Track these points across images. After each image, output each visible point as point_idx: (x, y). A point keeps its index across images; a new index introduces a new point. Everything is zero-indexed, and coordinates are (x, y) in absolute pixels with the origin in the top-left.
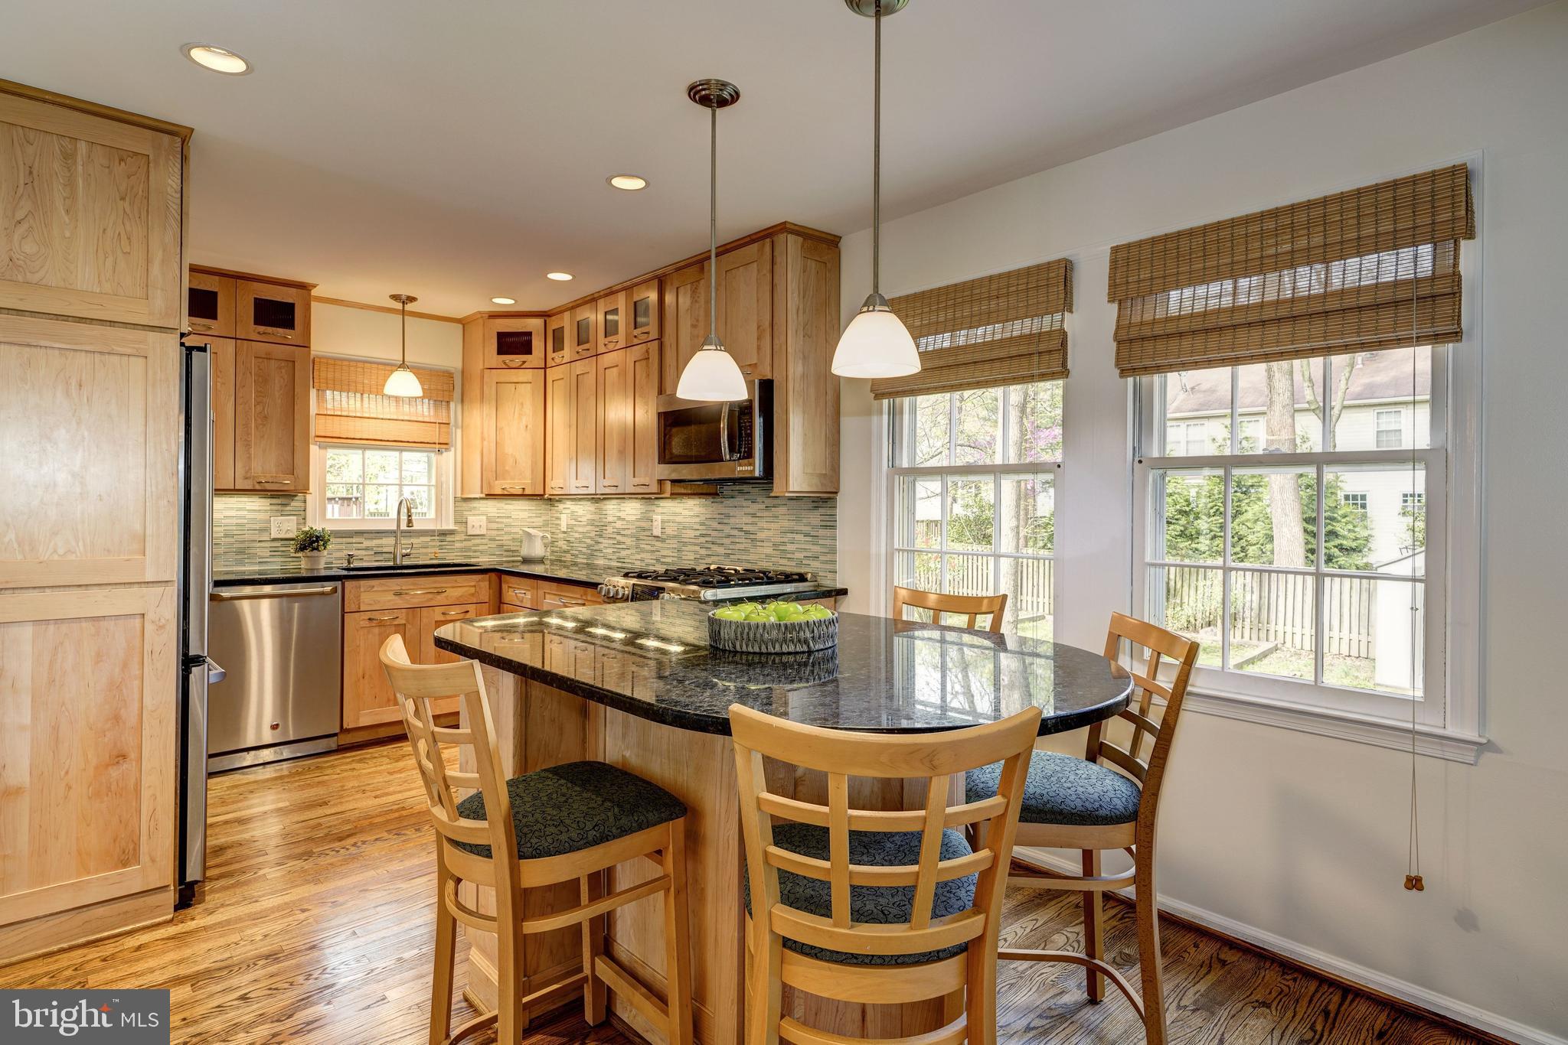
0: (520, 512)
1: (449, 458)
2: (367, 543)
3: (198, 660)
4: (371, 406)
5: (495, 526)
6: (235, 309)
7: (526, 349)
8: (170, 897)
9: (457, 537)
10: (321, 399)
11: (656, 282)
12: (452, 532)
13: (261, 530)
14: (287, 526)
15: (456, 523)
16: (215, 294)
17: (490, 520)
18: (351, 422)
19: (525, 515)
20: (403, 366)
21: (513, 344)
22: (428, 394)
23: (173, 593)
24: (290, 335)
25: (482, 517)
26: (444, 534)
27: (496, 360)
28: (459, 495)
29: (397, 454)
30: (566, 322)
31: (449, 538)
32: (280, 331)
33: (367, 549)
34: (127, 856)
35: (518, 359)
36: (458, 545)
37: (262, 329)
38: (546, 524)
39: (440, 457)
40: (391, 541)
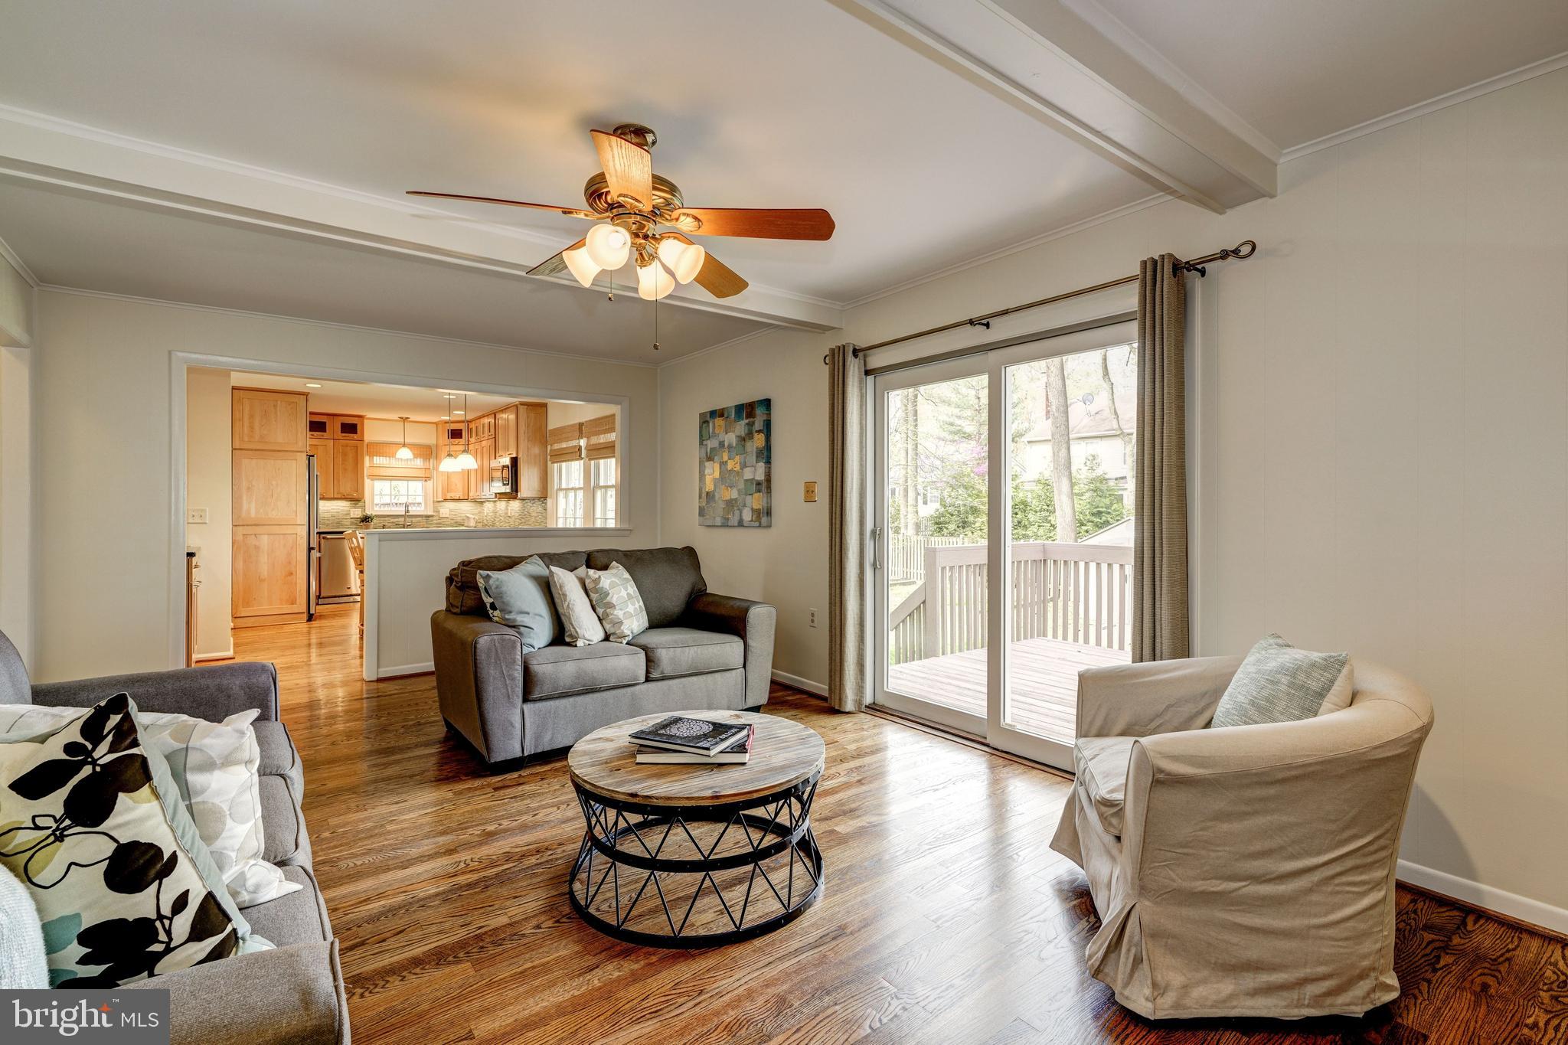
0: (466, 508)
1: (430, 483)
2: (392, 520)
3: (313, 549)
4: (393, 462)
5: (453, 513)
6: (334, 427)
7: (460, 437)
8: (305, 616)
9: (435, 518)
10: (371, 460)
11: (493, 415)
12: (432, 516)
13: (347, 514)
14: (357, 513)
15: (434, 512)
16: (325, 423)
17: (451, 511)
18: (382, 470)
19: (469, 508)
20: (404, 445)
21: (456, 434)
22: (416, 456)
23: (306, 528)
24: (355, 436)
25: (446, 509)
26: (428, 517)
27: (447, 441)
28: (435, 500)
29: (406, 482)
30: (473, 426)
31: (431, 518)
32: (352, 435)
33: (393, 522)
34: (293, 603)
35: (457, 440)
36: (435, 522)
37: (344, 434)
38: (480, 512)
39: (426, 483)
40: (403, 519)
